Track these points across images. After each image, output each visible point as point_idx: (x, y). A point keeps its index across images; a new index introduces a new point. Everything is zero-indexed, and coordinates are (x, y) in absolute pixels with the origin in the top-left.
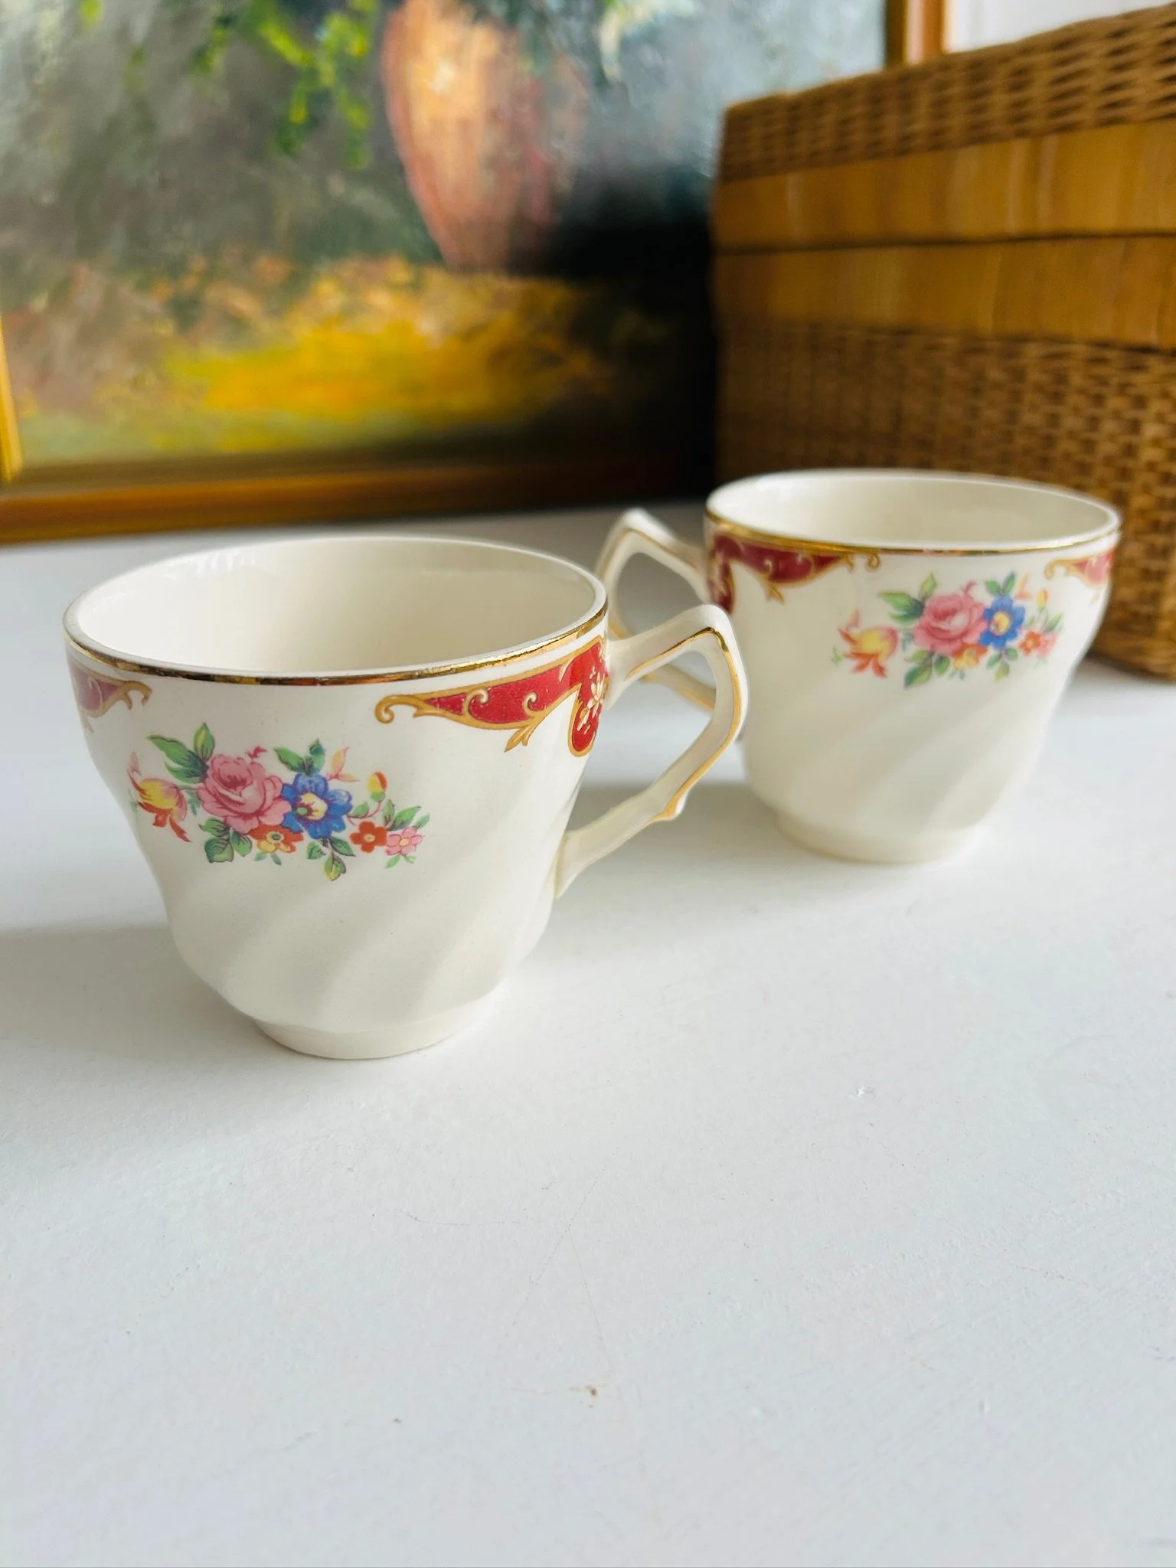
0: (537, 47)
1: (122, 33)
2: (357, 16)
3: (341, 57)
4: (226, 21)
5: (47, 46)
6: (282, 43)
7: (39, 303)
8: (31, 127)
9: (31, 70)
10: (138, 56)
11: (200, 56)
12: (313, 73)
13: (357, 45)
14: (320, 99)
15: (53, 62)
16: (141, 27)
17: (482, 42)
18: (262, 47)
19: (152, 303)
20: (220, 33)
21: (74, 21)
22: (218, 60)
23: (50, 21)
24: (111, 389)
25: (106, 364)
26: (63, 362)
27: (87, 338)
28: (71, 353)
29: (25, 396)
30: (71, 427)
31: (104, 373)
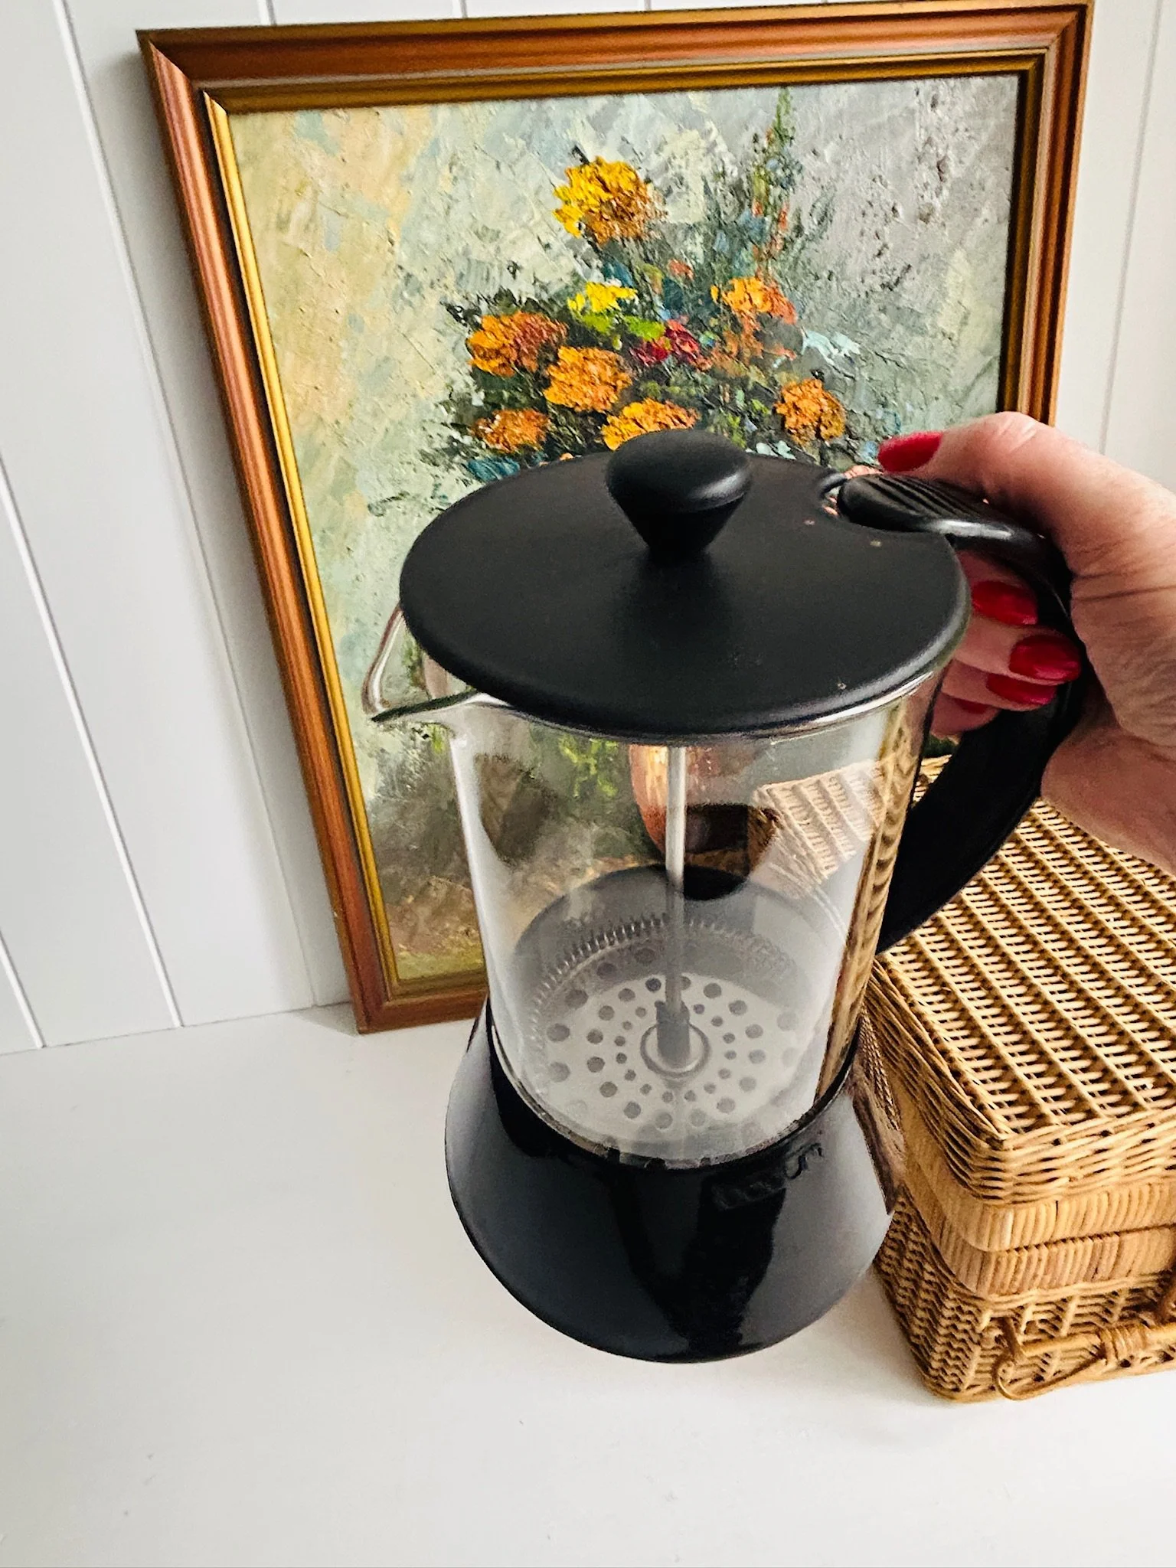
7: (410, 900)
24: (451, 937)
25: (448, 925)
26: (422, 928)
27: (437, 913)
28: (427, 922)
29: (401, 946)
30: (428, 959)
31: (447, 930)
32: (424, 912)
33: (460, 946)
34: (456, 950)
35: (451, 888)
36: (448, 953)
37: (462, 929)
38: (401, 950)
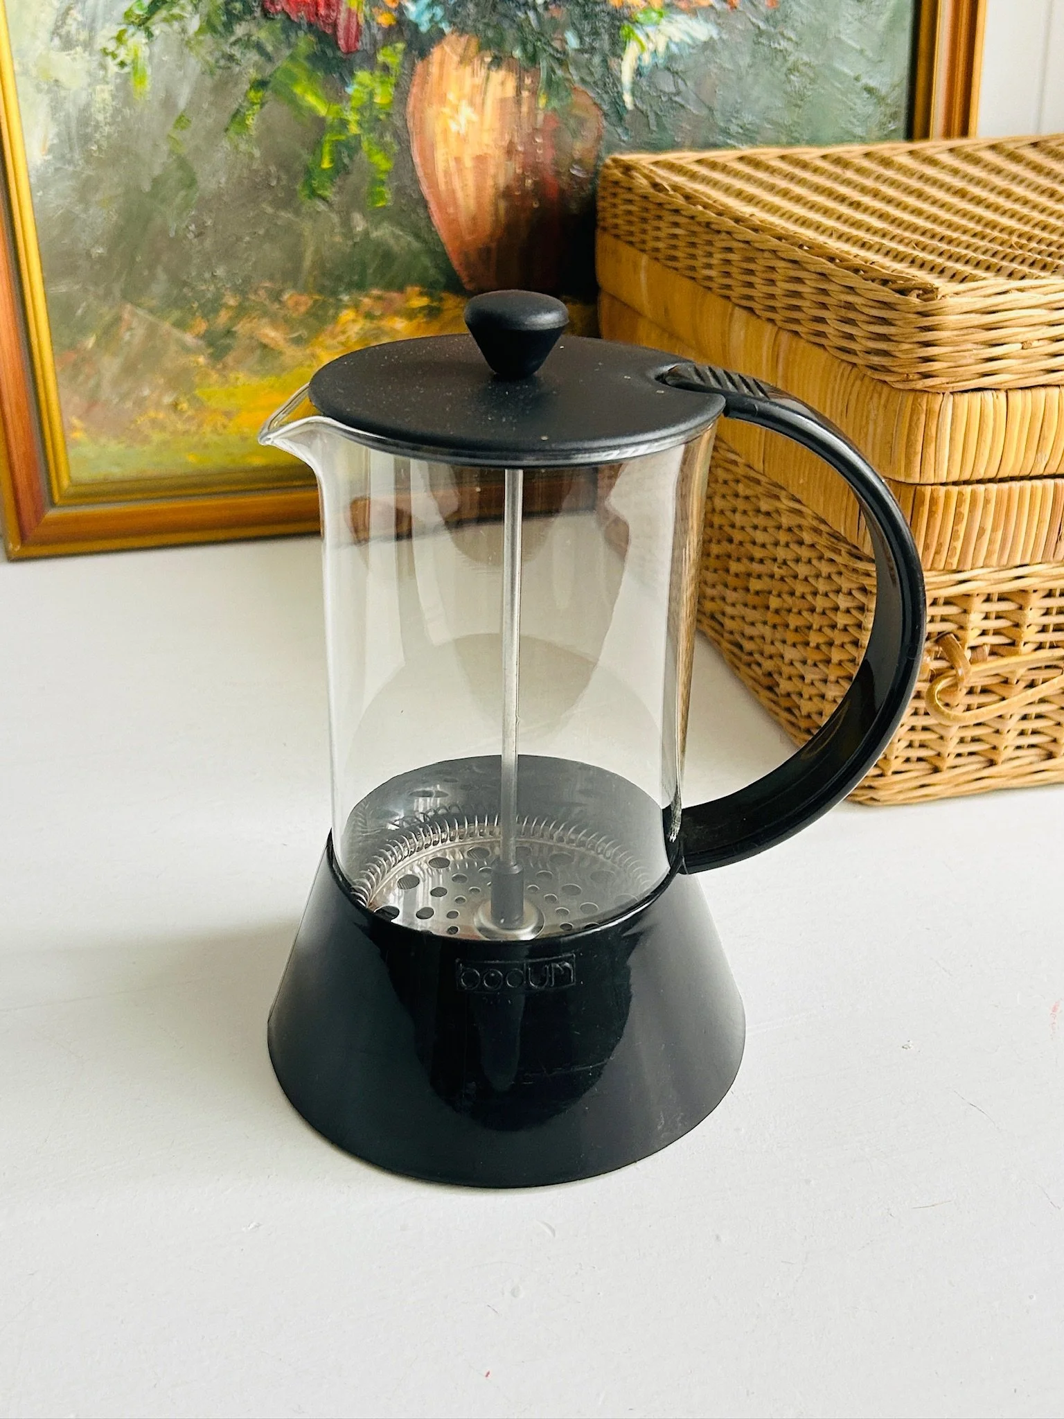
0: (554, 87)
1: (168, 102)
2: (386, 69)
3: (368, 107)
4: (261, 84)
5: (101, 116)
6: (314, 101)
7: (90, 342)
8: (85, 190)
9: (86, 139)
10: (182, 119)
11: (237, 116)
12: (341, 124)
14: (346, 148)
15: (108, 129)
16: (184, 95)
18: (294, 102)
19: (189, 338)
20: (254, 95)
21: (124, 91)
22: (252, 119)
23: (104, 94)
24: (152, 414)
25: (146, 392)
26: (106, 392)
27: (129, 370)
28: (116, 383)
29: (76, 421)
30: (114, 447)
31: (145, 398)
32: (110, 366)
33: (163, 428)
34: (157, 437)
35: (152, 331)
36: (146, 440)
37: (168, 399)
38: (73, 428)
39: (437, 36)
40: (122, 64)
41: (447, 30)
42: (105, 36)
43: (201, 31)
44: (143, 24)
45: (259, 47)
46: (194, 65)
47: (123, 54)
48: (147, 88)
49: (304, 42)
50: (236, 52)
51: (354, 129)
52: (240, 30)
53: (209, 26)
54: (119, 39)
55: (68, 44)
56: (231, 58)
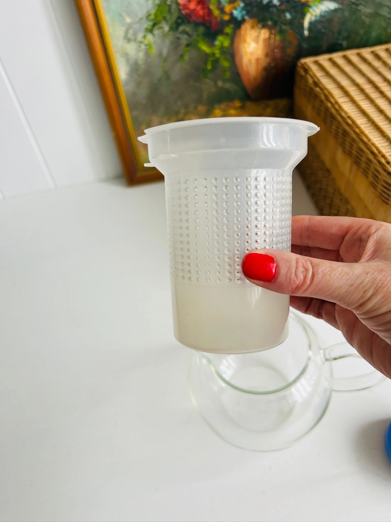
0: (281, 32)
1: (160, 55)
2: (227, 34)
3: (222, 48)
4: (188, 45)
5: (141, 62)
6: (205, 48)
9: (137, 70)
10: (165, 60)
11: (182, 56)
12: (214, 54)
13: (227, 43)
14: (216, 62)
15: (143, 66)
16: (165, 52)
17: (264, 34)
18: (199, 49)
20: (187, 49)
21: (147, 54)
22: (186, 57)
23: (141, 55)
39: (243, 21)
40: (146, 45)
41: (246, 18)
42: (140, 36)
43: (169, 31)
44: (151, 31)
45: (187, 33)
46: (168, 41)
47: (146, 42)
48: (154, 51)
49: (201, 29)
50: (180, 36)
51: (218, 55)
52: (181, 28)
53: (171, 29)
54: (144, 37)
55: (129, 40)
56: (178, 38)
